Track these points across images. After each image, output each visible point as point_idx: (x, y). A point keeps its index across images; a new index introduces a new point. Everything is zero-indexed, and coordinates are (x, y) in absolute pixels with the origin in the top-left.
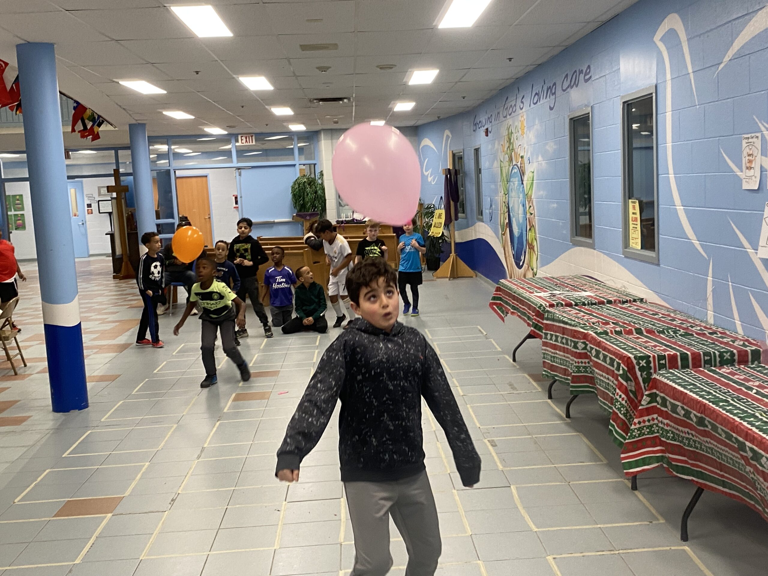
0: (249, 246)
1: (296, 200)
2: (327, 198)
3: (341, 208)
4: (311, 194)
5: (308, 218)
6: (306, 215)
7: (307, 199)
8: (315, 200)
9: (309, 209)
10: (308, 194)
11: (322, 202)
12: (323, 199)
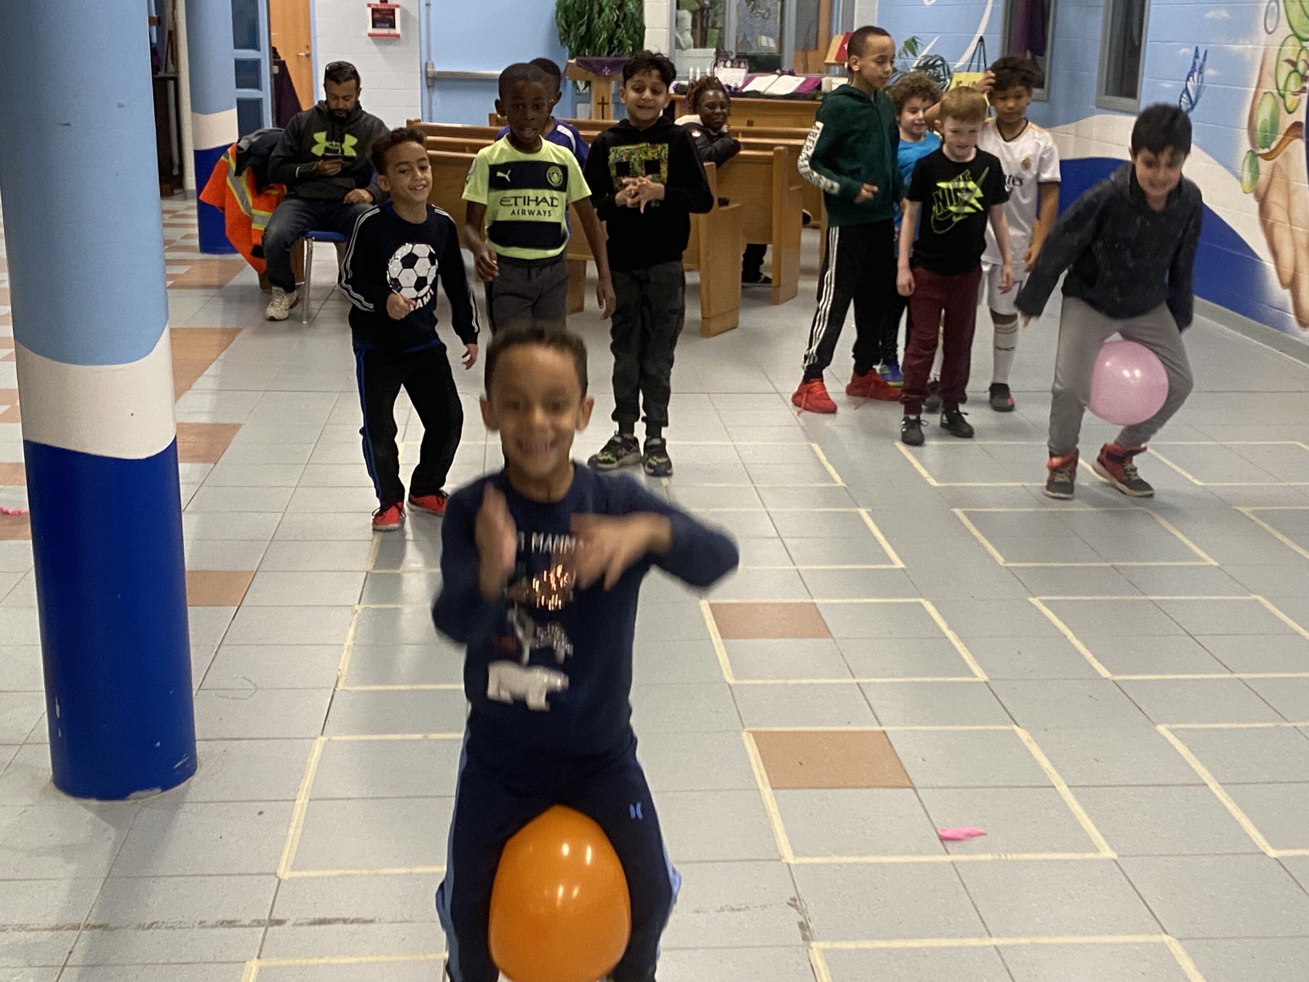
0: (663, 150)
1: (569, 26)
2: (647, 23)
3: (677, 50)
4: (611, 8)
5: (606, 71)
6: (602, 65)
7: (598, 23)
8: (618, 26)
9: (602, 48)
10: (601, 10)
11: (635, 32)
12: (638, 25)
